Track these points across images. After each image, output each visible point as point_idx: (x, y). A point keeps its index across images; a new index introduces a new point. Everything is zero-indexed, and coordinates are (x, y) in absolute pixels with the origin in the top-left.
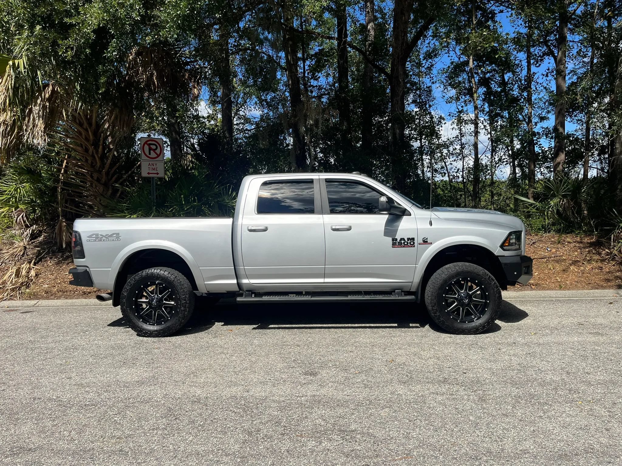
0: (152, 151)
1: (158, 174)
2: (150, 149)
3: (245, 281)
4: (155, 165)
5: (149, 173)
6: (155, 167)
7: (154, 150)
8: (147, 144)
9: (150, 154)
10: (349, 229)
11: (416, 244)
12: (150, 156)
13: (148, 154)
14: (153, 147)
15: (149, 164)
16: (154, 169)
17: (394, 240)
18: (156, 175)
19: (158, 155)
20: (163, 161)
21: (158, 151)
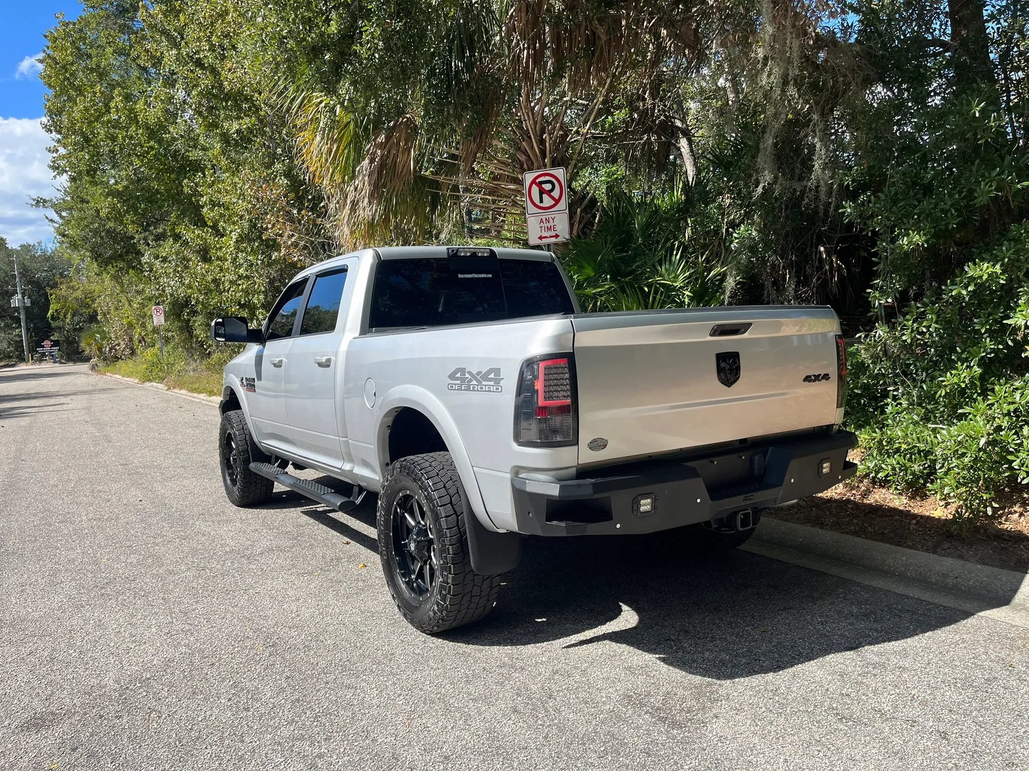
0: (545, 196)
1: (557, 236)
2: (542, 192)
4: (551, 220)
5: (541, 238)
6: (551, 224)
7: (549, 192)
8: (536, 184)
9: (541, 201)
12: (541, 205)
13: (537, 201)
14: (547, 187)
15: (542, 221)
16: (549, 229)
18: (554, 240)
19: (557, 201)
20: (567, 211)
21: (556, 193)
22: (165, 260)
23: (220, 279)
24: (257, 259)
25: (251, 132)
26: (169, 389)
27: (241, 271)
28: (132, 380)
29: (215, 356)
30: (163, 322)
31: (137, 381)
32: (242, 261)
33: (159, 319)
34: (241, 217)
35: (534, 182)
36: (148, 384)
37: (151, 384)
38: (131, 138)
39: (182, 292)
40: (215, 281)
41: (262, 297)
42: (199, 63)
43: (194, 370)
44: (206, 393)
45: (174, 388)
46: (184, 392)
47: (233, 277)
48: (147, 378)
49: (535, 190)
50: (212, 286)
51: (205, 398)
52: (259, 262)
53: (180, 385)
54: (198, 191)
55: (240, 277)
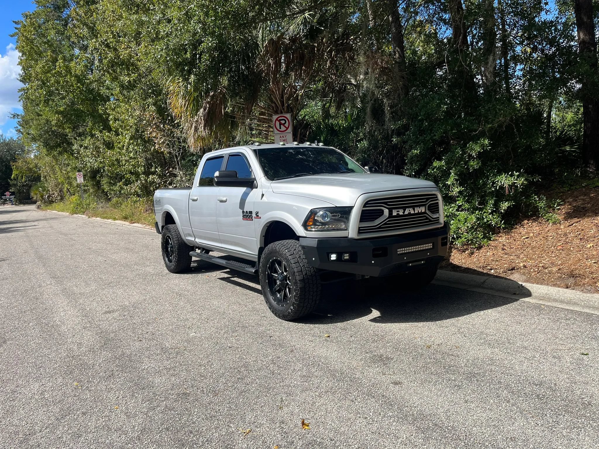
0: (282, 126)
2: (280, 124)
3: (197, 240)
4: (285, 137)
7: (284, 124)
8: (278, 121)
9: (280, 128)
10: (225, 201)
11: (253, 218)
12: (280, 130)
13: (278, 128)
14: (283, 122)
15: (280, 137)
16: (284, 141)
17: (243, 212)
19: (287, 128)
20: (292, 133)
21: (287, 125)
22: (86, 148)
23: (120, 159)
24: (139, 148)
25: (135, 82)
26: (89, 217)
27: (132, 155)
28: (64, 213)
29: (114, 200)
30: (83, 182)
31: (68, 214)
32: (131, 150)
33: (80, 180)
34: (131, 127)
35: (277, 119)
36: (75, 215)
37: (77, 215)
38: (67, 82)
39: (96, 165)
40: (117, 160)
41: (143, 168)
42: (108, 46)
43: (102, 207)
44: (112, 219)
45: (92, 217)
46: (98, 219)
47: (127, 158)
48: (74, 212)
49: (278, 123)
50: (116, 163)
51: (112, 222)
52: (141, 150)
53: (96, 216)
54: (107, 112)
55: (131, 158)
